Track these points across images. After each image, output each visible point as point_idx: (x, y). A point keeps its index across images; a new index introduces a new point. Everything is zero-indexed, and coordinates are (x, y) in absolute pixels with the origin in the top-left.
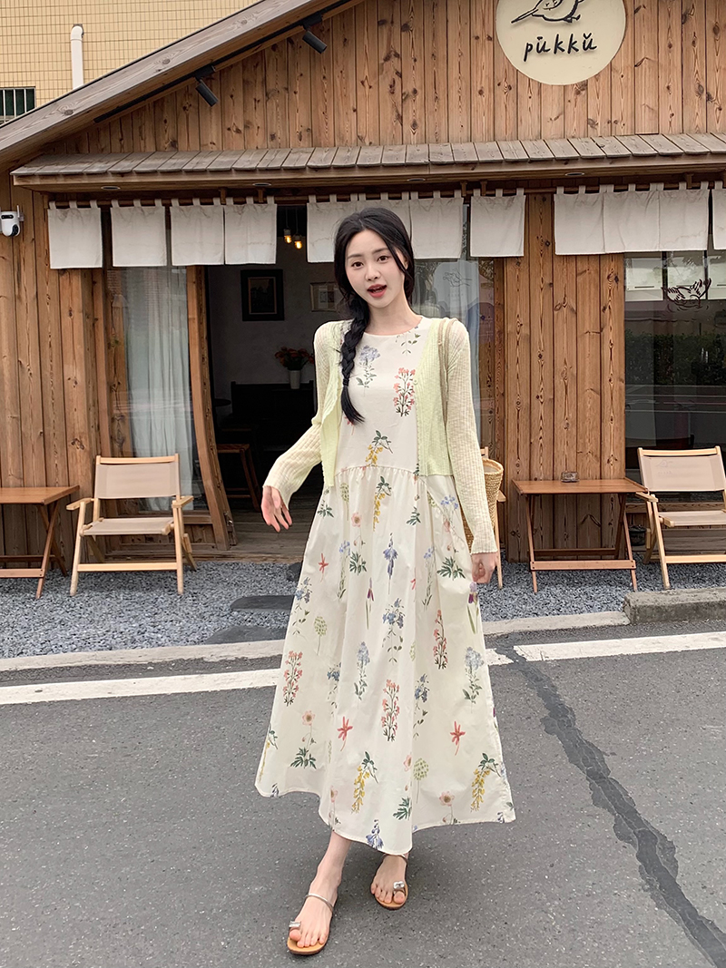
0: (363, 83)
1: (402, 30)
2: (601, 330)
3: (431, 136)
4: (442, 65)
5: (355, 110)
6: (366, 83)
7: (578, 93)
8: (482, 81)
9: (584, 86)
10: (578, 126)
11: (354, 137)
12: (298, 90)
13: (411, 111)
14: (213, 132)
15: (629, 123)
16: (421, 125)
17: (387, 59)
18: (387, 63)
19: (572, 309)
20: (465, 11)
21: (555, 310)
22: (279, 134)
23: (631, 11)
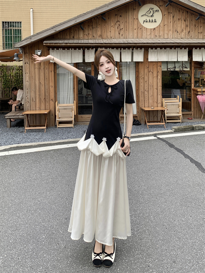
0: (112, 26)
1: (120, 17)
2: (157, 76)
3: (125, 37)
4: (128, 24)
5: (110, 32)
6: (113, 27)
7: (154, 30)
8: (135, 27)
9: (155, 29)
10: (154, 36)
11: (110, 37)
12: (99, 27)
13: (121, 32)
14: (81, 35)
15: (163, 36)
17: (117, 22)
18: (117, 23)
19: (152, 72)
20: (132, 14)
21: (149, 72)
22: (95, 36)
23: (163, 15)
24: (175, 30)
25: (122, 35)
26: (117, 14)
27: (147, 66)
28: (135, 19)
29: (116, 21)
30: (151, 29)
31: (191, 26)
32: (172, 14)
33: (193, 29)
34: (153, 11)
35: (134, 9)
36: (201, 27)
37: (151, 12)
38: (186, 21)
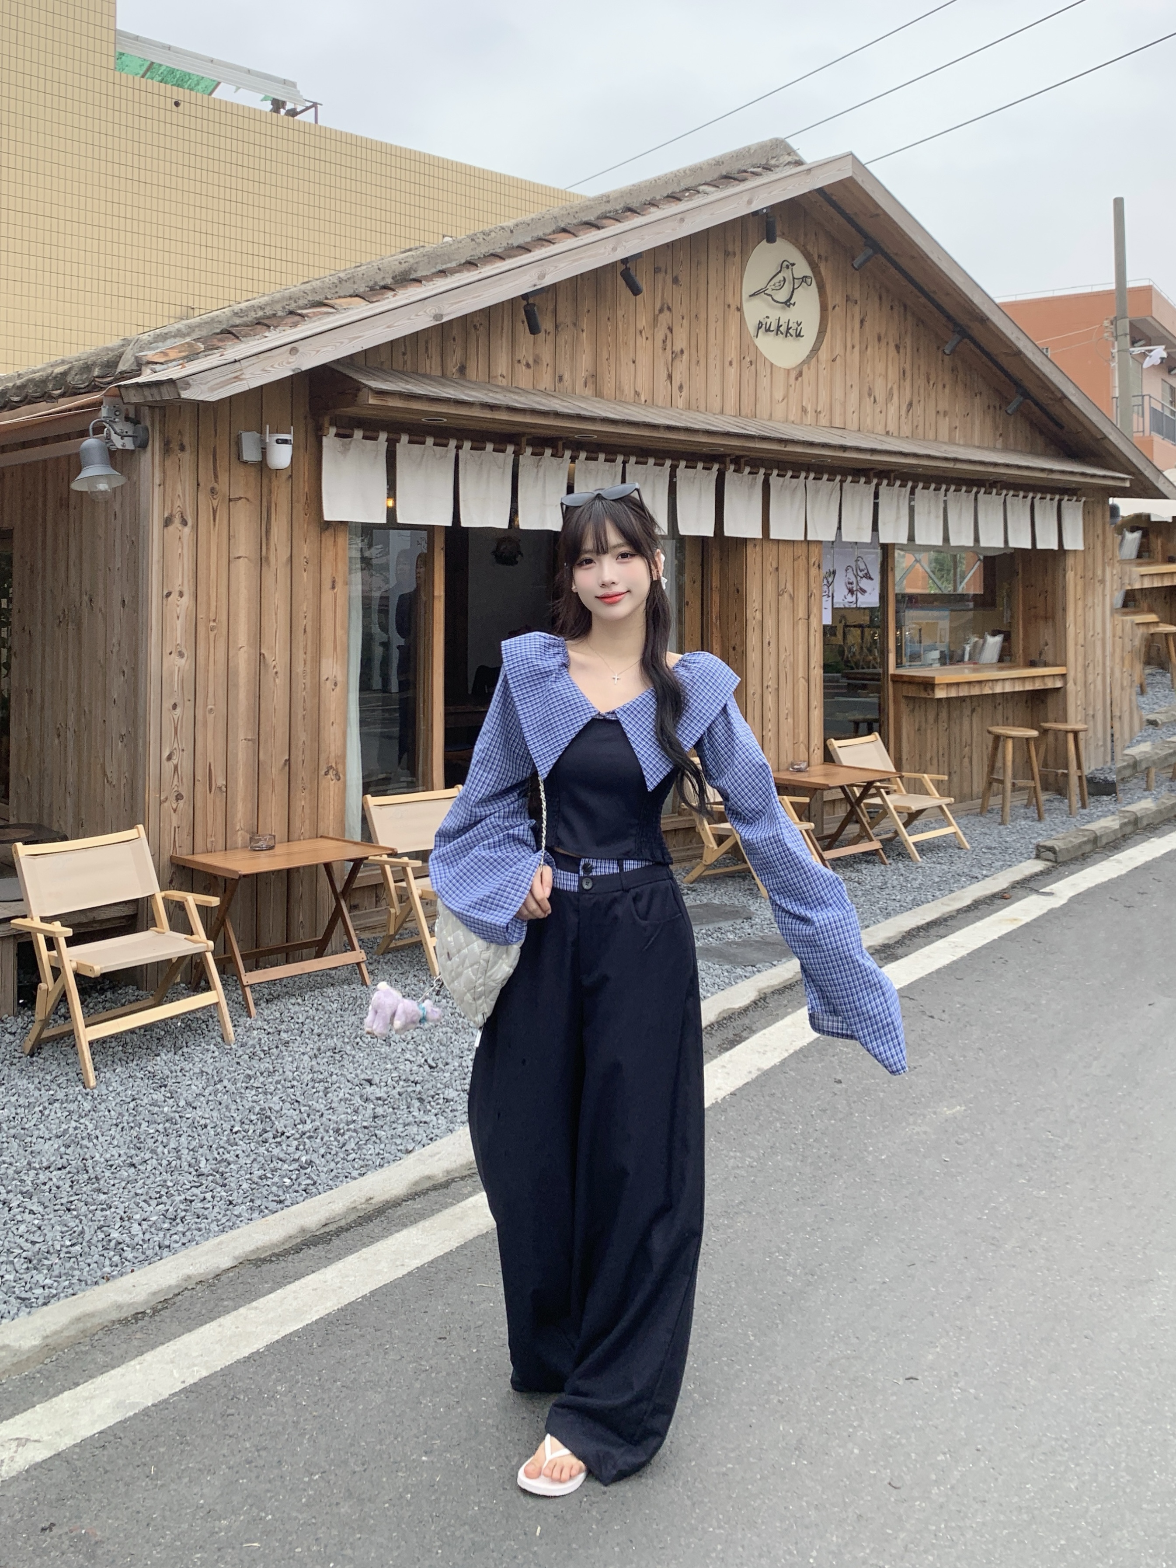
0: (641, 332)
1: (673, 281)
2: (808, 617)
3: (693, 402)
4: (703, 328)
5: (634, 362)
6: (644, 334)
7: (797, 379)
8: (732, 350)
9: (800, 373)
10: (796, 411)
11: (631, 394)
12: (584, 328)
13: (679, 373)
14: (502, 362)
15: (828, 415)
16: (686, 389)
17: (661, 310)
18: (661, 315)
19: (790, 596)
20: (722, 278)
21: (779, 595)
22: (567, 375)
23: (830, 308)
24: (866, 389)
25: (681, 388)
26: (661, 264)
27: (775, 565)
28: (729, 306)
29: (658, 308)
30: (788, 371)
31: (916, 376)
32: (857, 308)
33: (922, 391)
34: (794, 278)
35: (727, 254)
36: (944, 386)
37: (785, 280)
38: (901, 350)
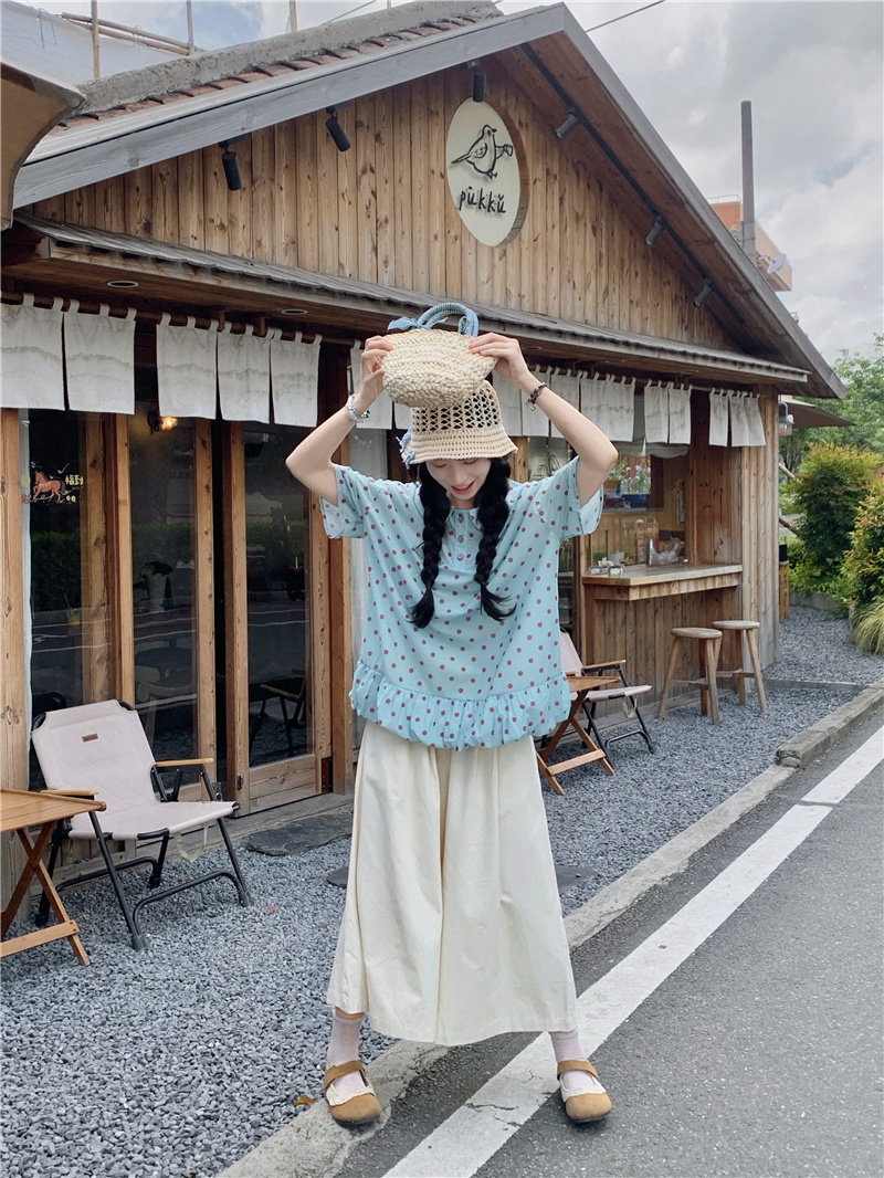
0: (343, 195)
1: (376, 140)
3: (400, 283)
4: (409, 196)
5: (337, 229)
6: (346, 197)
7: (500, 258)
8: (437, 227)
10: (501, 293)
12: (283, 186)
13: (384, 245)
15: (531, 298)
16: (391, 264)
18: (365, 177)
20: (425, 137)
22: (266, 241)
23: (531, 182)
24: (565, 273)
25: (386, 262)
26: (363, 117)
28: (433, 172)
29: (360, 167)
30: (492, 249)
31: (611, 261)
32: (556, 185)
33: (617, 278)
34: (495, 146)
35: (430, 113)
36: (636, 274)
37: (486, 148)
38: (598, 232)
